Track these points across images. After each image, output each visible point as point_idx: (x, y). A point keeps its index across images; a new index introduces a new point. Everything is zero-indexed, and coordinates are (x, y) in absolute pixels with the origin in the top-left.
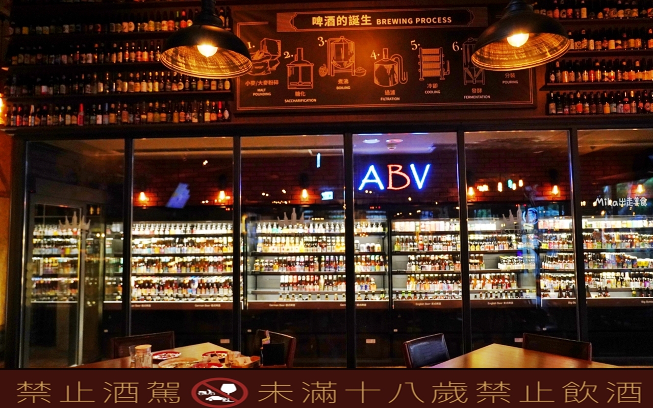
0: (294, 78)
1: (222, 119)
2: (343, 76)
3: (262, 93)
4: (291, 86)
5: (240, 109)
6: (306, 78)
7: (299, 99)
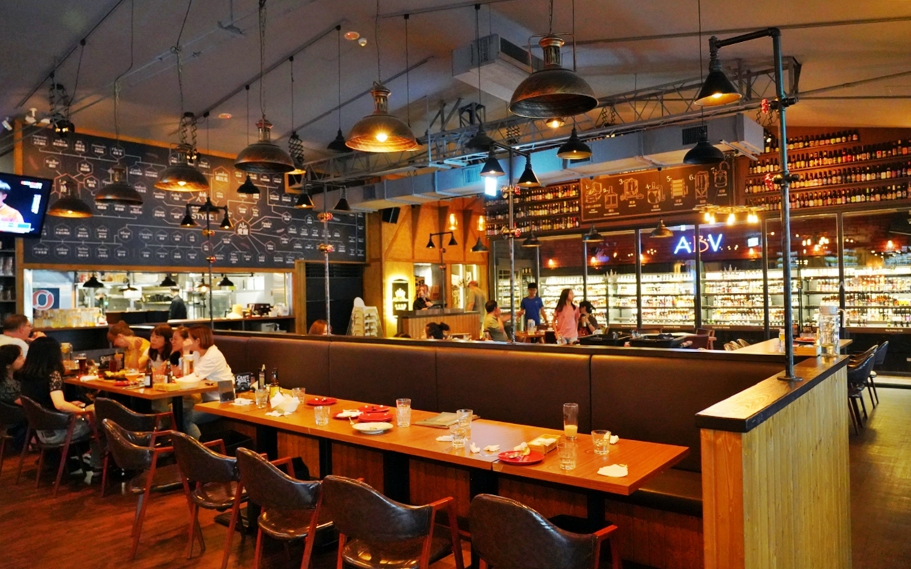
0: (608, 202)
1: (575, 226)
2: (632, 199)
3: (593, 211)
4: (607, 207)
5: (584, 220)
6: (614, 202)
7: (611, 213)
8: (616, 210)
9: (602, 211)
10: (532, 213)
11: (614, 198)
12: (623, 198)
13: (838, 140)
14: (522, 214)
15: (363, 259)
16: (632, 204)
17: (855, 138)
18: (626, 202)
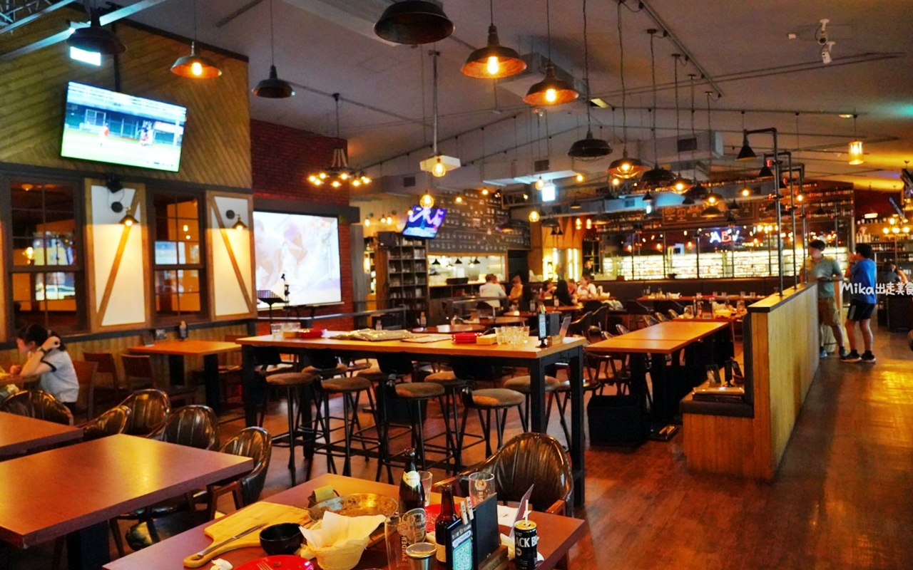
0: (680, 214)
1: (659, 228)
2: (695, 212)
3: (670, 219)
4: (679, 216)
5: (664, 224)
6: (683, 213)
7: (681, 220)
8: (684, 218)
9: (676, 218)
10: (630, 219)
11: (683, 212)
12: (688, 212)
13: (807, 186)
14: (623, 220)
15: (529, 247)
16: (694, 215)
17: (816, 185)
18: (691, 214)
